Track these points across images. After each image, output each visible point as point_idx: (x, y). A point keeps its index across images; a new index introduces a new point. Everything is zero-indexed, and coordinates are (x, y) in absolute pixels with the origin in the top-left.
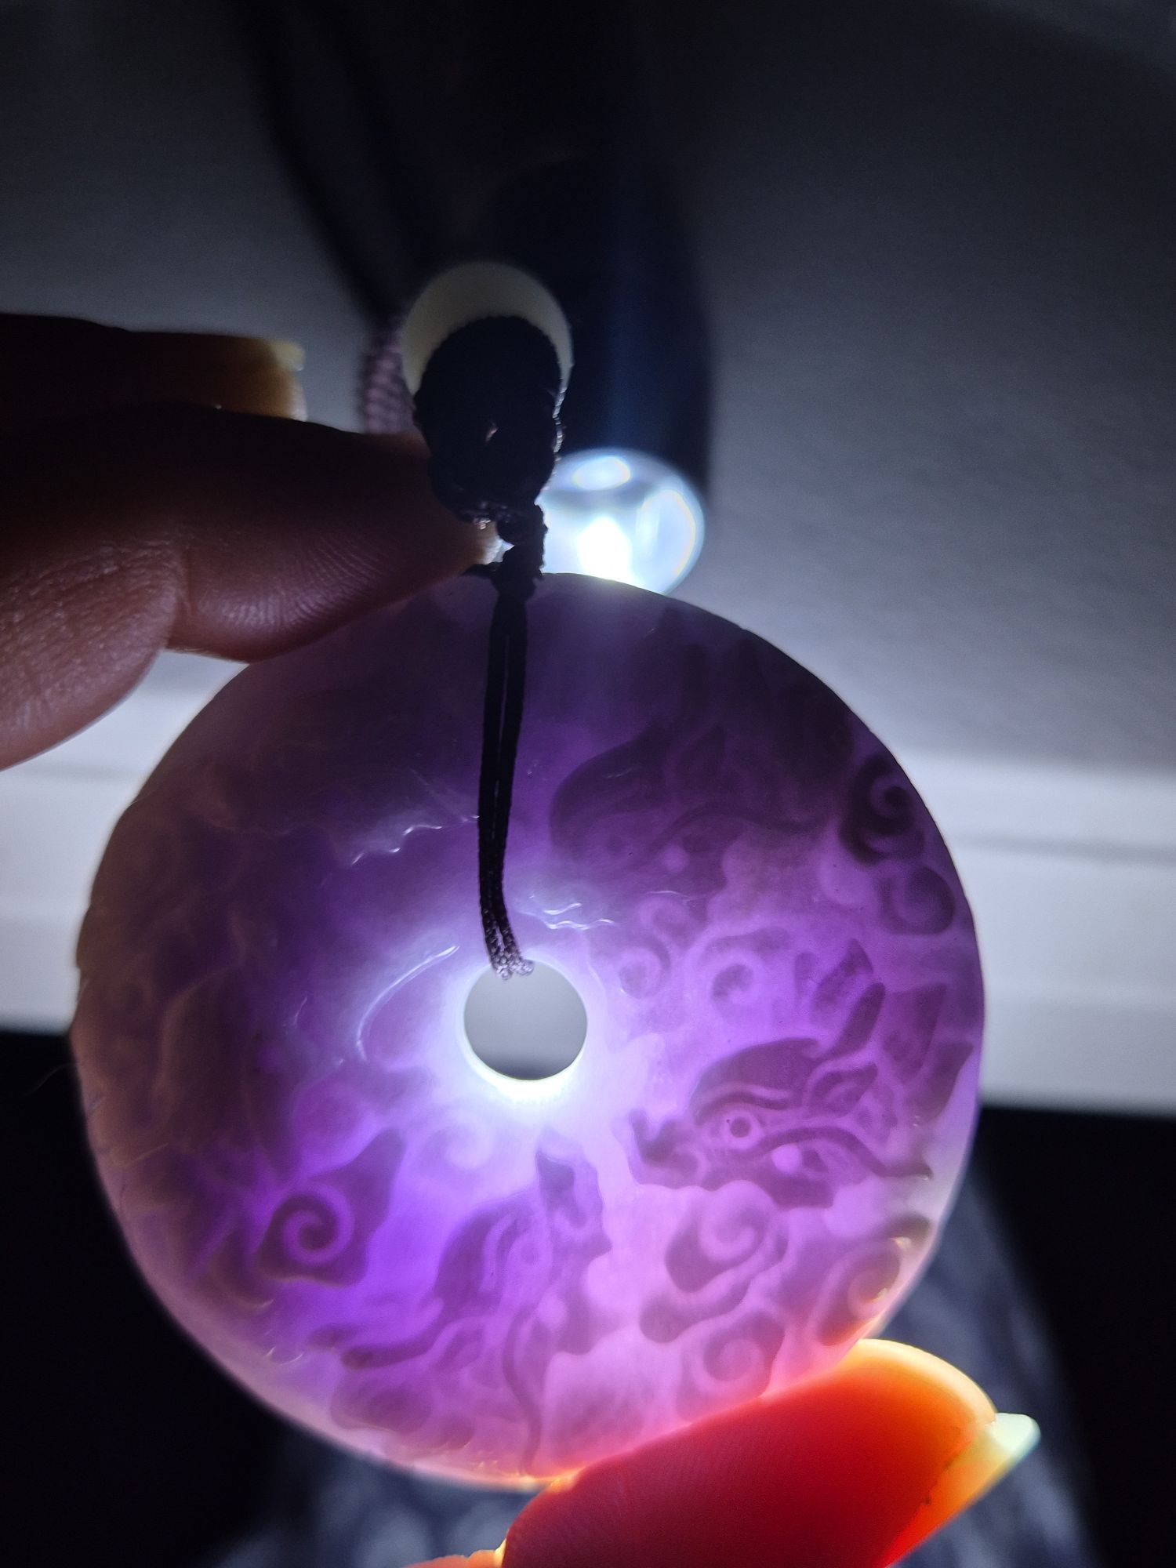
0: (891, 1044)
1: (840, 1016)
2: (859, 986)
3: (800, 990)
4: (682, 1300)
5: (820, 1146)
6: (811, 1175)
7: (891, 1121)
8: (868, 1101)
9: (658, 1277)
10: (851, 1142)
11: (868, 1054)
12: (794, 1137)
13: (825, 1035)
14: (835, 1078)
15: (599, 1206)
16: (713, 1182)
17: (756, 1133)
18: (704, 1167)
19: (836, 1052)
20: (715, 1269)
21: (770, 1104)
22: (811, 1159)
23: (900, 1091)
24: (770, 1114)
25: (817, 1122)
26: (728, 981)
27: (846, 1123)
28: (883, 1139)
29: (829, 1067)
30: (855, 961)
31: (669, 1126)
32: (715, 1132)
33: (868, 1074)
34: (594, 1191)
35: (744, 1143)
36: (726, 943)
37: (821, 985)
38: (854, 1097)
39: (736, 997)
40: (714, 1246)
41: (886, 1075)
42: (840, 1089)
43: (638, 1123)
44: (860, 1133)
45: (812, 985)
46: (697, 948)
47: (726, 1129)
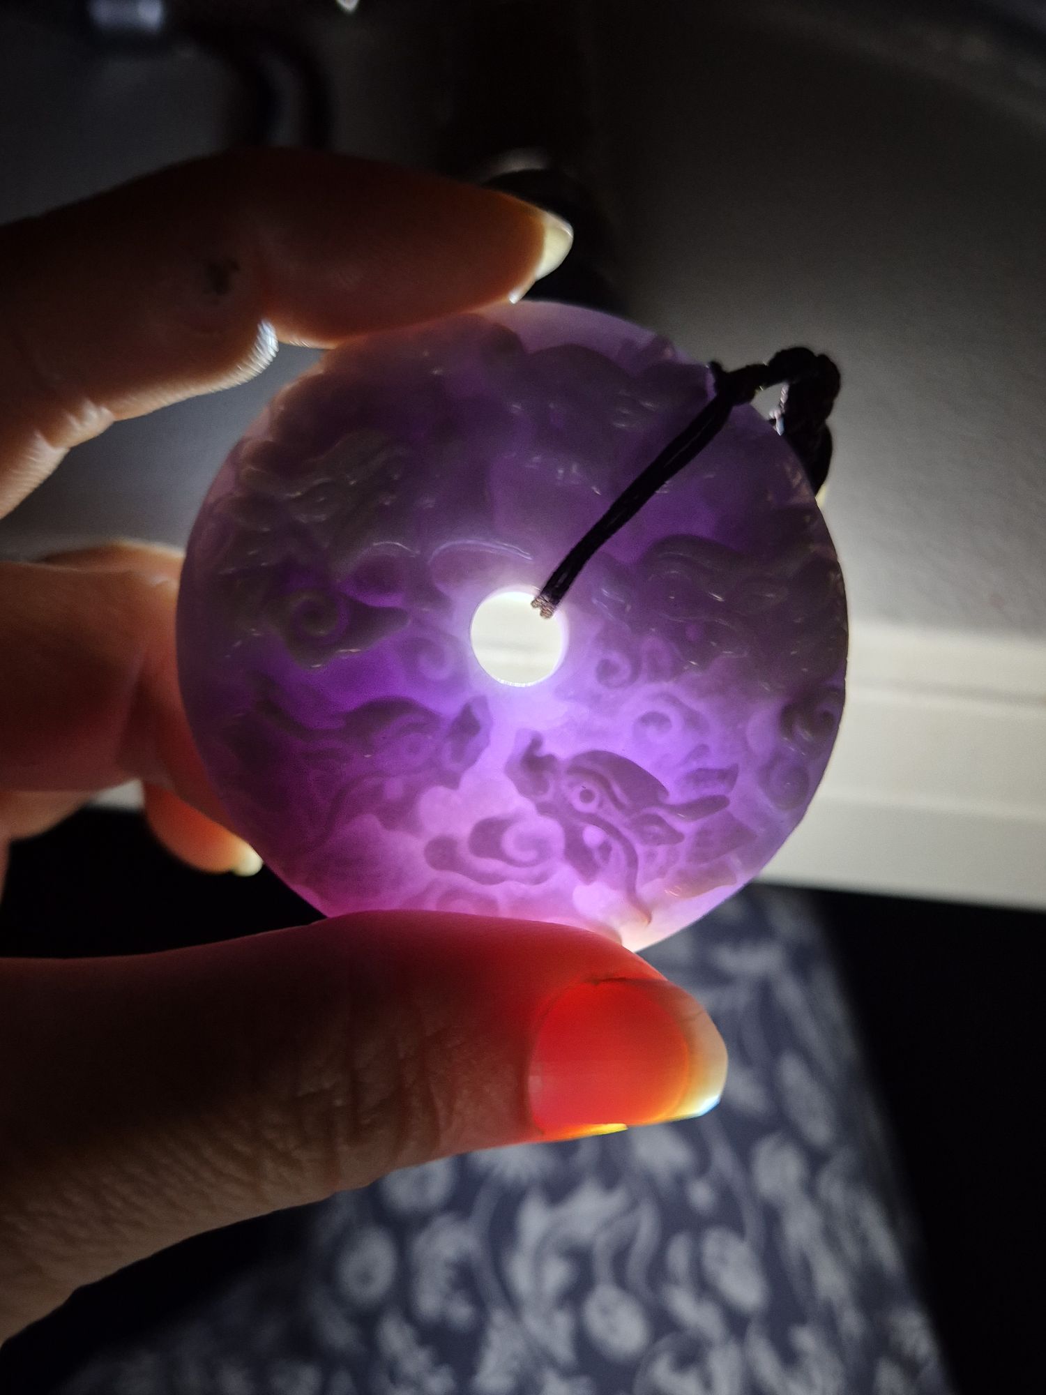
0: (703, 834)
1: (692, 795)
2: (717, 789)
3: (686, 761)
4: (464, 852)
5: (617, 847)
6: (597, 856)
7: (662, 872)
8: (661, 850)
9: (463, 830)
10: (633, 861)
11: (686, 826)
12: (610, 829)
13: (676, 795)
14: (659, 821)
15: (473, 761)
16: (543, 809)
17: (591, 807)
18: (548, 797)
19: (674, 809)
20: (499, 854)
21: (615, 800)
22: (605, 849)
23: (681, 863)
24: (609, 805)
25: (626, 832)
26: (653, 719)
27: (640, 849)
28: (648, 878)
29: (661, 813)
30: (728, 775)
31: (551, 758)
32: (571, 785)
33: (676, 836)
34: (479, 751)
35: (579, 805)
36: (673, 700)
37: (700, 770)
38: (657, 840)
39: (651, 731)
40: (509, 842)
41: (684, 847)
42: (656, 829)
43: (536, 742)
44: (641, 862)
45: (695, 765)
46: (654, 687)
47: (579, 789)
